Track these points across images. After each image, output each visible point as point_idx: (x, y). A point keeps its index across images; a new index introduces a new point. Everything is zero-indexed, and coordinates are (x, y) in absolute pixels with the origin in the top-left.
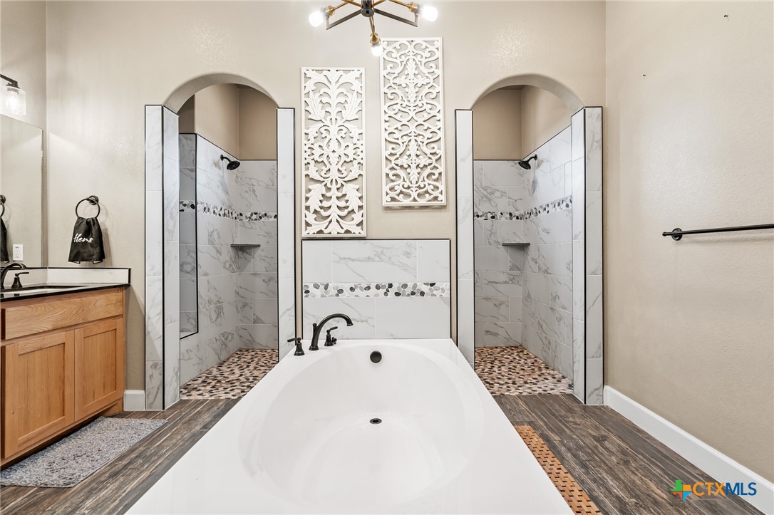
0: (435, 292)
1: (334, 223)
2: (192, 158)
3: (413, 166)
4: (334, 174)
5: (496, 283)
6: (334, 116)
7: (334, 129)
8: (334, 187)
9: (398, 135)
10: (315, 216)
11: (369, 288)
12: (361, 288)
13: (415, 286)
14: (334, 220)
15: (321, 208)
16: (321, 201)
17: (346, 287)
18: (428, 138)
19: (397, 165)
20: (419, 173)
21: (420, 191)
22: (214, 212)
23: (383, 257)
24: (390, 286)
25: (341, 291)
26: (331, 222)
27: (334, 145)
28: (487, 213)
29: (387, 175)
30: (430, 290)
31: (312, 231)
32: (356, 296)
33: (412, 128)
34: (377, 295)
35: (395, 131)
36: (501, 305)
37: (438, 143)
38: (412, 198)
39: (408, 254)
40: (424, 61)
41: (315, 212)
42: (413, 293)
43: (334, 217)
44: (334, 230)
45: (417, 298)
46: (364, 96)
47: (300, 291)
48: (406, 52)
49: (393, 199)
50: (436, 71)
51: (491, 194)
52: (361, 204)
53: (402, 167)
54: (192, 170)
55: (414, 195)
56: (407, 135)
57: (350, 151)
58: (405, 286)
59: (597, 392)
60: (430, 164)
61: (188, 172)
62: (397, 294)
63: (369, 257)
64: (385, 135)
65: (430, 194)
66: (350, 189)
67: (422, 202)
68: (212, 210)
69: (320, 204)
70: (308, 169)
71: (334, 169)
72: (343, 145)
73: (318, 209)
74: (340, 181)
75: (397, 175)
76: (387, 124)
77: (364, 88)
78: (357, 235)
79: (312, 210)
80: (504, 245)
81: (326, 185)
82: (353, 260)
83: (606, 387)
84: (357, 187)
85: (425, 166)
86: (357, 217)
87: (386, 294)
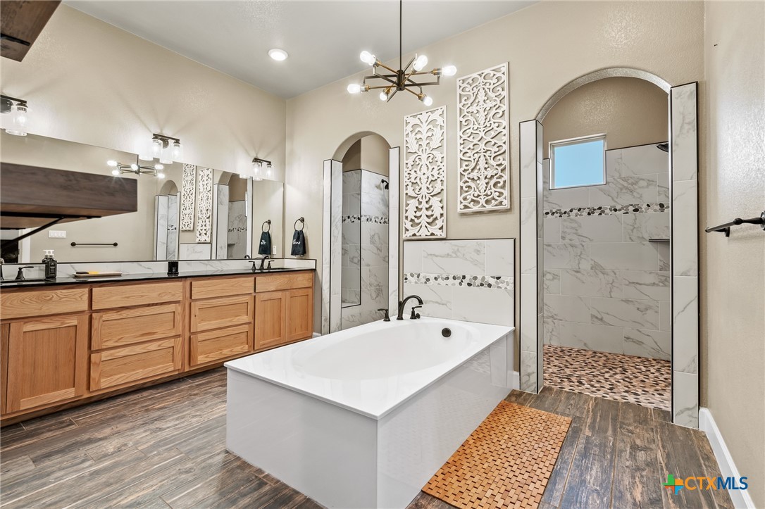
0: (500, 285)
1: (424, 228)
2: (359, 186)
3: (482, 178)
4: (424, 191)
5: (640, 284)
6: (424, 147)
7: (424, 157)
8: (424, 201)
9: (470, 153)
10: (411, 223)
11: (448, 278)
12: (442, 278)
13: (483, 278)
14: (423, 226)
15: (415, 217)
16: (415, 212)
17: (432, 277)
18: (495, 152)
19: (469, 178)
20: (486, 183)
21: (487, 198)
22: (375, 221)
23: (459, 254)
24: (464, 277)
25: (428, 280)
26: (421, 227)
27: (424, 169)
28: (628, 206)
29: (462, 187)
30: (496, 282)
31: (408, 235)
32: (439, 284)
33: (482, 146)
34: (454, 284)
35: (468, 151)
36: (646, 309)
37: (503, 155)
38: (480, 204)
39: (478, 252)
40: (492, 87)
41: (412, 220)
42: (482, 285)
43: (424, 223)
44: (424, 233)
45: (485, 288)
46: (445, 128)
47: (401, 278)
48: (477, 84)
49: (466, 207)
50: (502, 93)
51: (633, 184)
52: (442, 212)
53: (473, 179)
54: (358, 194)
55: (482, 201)
56: (477, 152)
57: (435, 173)
58: (475, 278)
59: (690, 412)
60: (496, 174)
61: (356, 195)
62: (469, 285)
63: (448, 254)
64: (460, 155)
65: (497, 200)
66: (435, 202)
67: (489, 207)
68: (373, 220)
69: (415, 214)
70: (407, 189)
71: (424, 187)
72: (430, 168)
73: (413, 218)
74: (428, 196)
75: (469, 187)
76: (462, 146)
77: (445, 122)
78: (439, 237)
79: (409, 219)
80: (651, 241)
81: (418, 200)
82: (437, 256)
83: (702, 409)
84: (440, 199)
85: (492, 176)
86: (439, 223)
87: (460, 284)
